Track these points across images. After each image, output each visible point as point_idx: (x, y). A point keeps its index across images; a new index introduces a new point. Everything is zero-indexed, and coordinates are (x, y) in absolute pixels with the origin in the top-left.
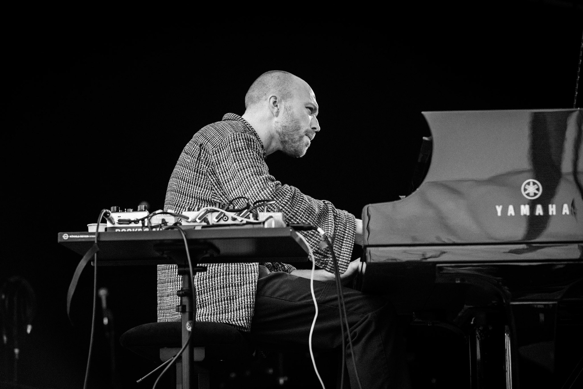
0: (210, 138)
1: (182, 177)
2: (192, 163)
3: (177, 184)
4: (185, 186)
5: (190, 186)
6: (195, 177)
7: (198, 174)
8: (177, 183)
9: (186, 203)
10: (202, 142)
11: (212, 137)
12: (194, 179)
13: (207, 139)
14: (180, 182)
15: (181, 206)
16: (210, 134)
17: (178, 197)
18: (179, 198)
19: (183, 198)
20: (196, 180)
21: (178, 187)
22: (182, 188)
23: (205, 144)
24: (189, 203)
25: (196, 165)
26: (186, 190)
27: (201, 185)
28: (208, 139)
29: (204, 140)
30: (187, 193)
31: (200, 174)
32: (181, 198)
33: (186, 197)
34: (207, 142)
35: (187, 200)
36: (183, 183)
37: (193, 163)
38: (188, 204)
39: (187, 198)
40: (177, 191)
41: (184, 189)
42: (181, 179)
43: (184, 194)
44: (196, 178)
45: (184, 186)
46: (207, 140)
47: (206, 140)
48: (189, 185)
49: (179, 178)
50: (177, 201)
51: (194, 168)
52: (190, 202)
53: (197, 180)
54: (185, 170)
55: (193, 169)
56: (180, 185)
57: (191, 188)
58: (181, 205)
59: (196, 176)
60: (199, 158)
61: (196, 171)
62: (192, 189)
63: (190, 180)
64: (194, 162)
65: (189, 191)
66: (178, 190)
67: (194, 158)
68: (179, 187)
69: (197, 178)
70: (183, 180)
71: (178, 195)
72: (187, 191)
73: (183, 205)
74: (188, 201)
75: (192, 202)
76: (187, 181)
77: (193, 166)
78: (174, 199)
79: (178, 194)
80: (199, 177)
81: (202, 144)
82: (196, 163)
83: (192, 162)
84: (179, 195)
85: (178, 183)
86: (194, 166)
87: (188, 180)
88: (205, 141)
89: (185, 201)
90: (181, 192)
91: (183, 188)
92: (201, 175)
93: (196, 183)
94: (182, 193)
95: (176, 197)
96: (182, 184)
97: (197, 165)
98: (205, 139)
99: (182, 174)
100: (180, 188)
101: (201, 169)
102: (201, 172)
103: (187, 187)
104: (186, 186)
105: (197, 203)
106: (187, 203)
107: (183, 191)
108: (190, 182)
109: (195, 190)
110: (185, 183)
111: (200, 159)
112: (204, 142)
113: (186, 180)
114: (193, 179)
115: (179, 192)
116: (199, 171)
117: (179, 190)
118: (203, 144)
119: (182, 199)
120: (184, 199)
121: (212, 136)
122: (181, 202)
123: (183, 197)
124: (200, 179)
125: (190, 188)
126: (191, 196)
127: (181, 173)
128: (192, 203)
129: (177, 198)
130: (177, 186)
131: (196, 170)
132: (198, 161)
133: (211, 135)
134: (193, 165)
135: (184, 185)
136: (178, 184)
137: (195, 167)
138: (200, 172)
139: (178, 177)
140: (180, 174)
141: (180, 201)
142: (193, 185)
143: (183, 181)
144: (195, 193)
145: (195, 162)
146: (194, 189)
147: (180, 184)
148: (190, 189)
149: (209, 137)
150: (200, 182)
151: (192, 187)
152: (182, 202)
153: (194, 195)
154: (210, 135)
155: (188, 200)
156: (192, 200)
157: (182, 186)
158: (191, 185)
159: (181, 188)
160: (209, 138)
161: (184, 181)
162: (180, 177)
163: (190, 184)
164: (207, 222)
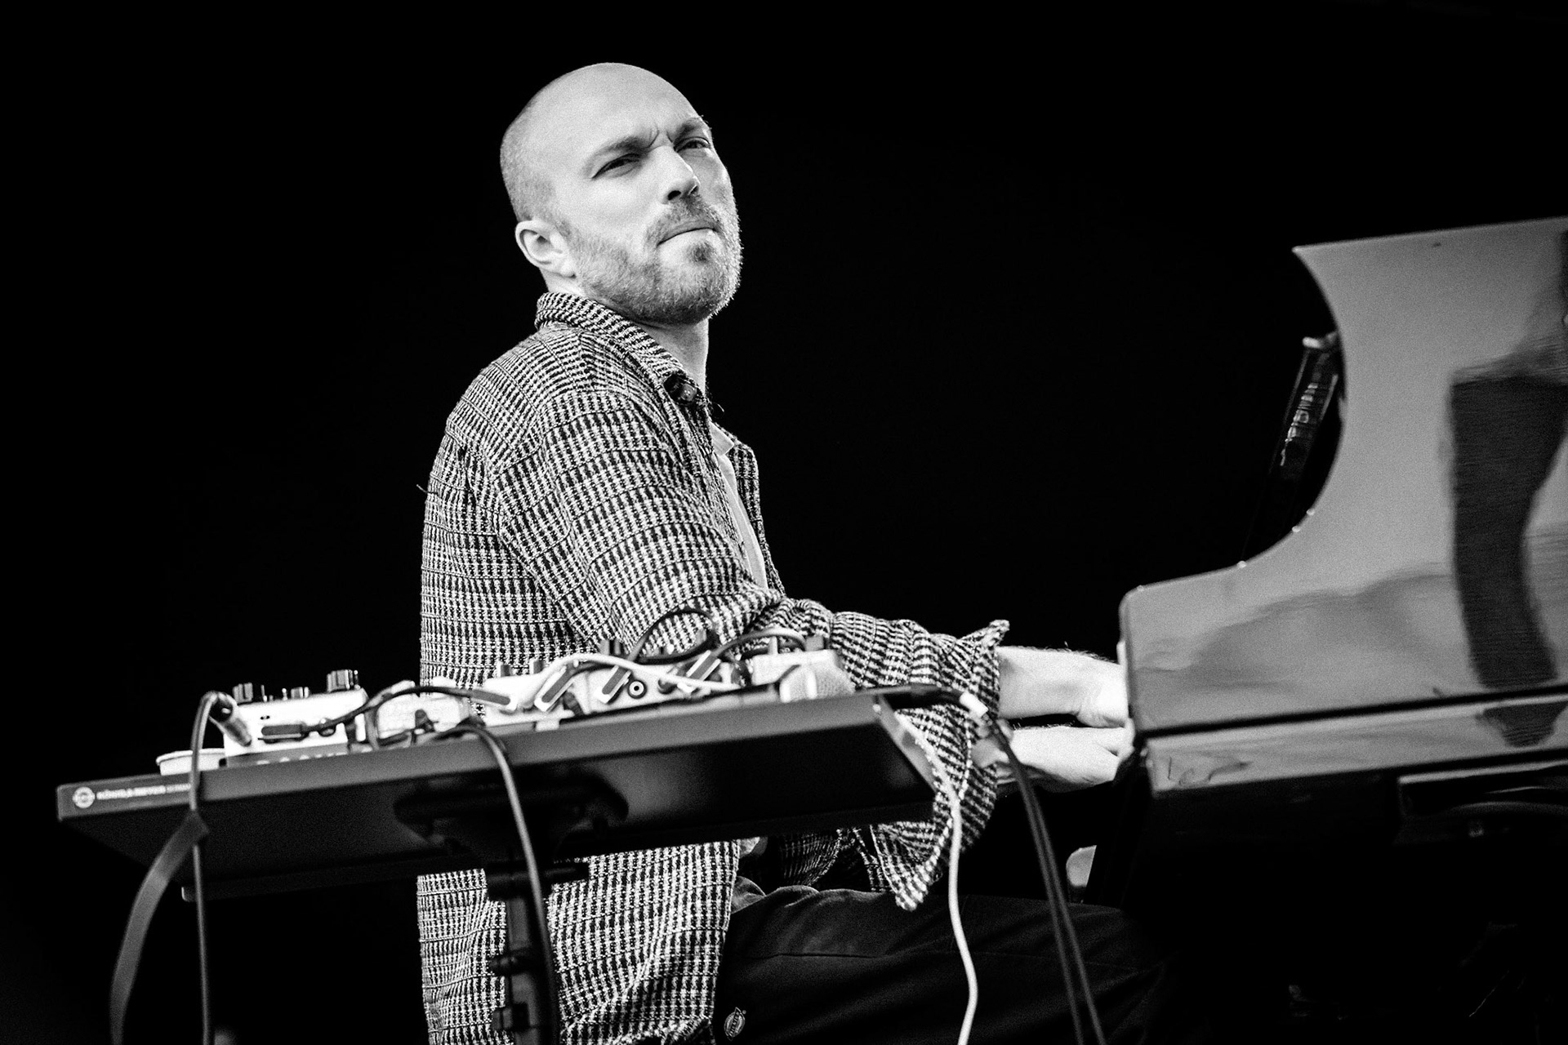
0: (485, 423)
1: (442, 577)
2: (452, 520)
3: (435, 605)
4: (458, 604)
5: (472, 599)
6: (476, 564)
7: (483, 552)
8: (435, 601)
9: (476, 662)
10: (465, 442)
11: (489, 416)
12: (476, 571)
13: (477, 426)
14: (441, 593)
15: (462, 675)
16: (483, 406)
17: (447, 648)
18: (450, 651)
19: (464, 647)
20: (481, 573)
21: (440, 612)
22: (452, 615)
23: (475, 445)
24: (484, 657)
25: (466, 522)
26: (466, 616)
27: (507, 583)
28: (480, 426)
29: (468, 434)
30: (471, 625)
31: (487, 548)
32: (457, 648)
33: (471, 639)
34: (477, 438)
35: (476, 651)
36: (448, 594)
37: (454, 518)
38: (483, 663)
39: (476, 644)
40: (438, 628)
41: (459, 615)
42: (441, 583)
43: (463, 631)
44: (480, 567)
45: (455, 606)
46: (477, 431)
47: (474, 431)
48: (468, 597)
49: (436, 582)
50: (447, 660)
51: (462, 537)
52: (489, 653)
53: (486, 572)
54: (445, 551)
55: (459, 538)
56: (442, 604)
57: (481, 606)
58: (463, 670)
59: (479, 561)
60: (470, 496)
61: (472, 543)
62: (486, 609)
63: (466, 581)
64: (457, 517)
65: (474, 617)
66: (440, 625)
67: (452, 502)
68: (443, 612)
69: (485, 564)
70: (447, 584)
71: (447, 641)
72: (470, 617)
73: (471, 671)
74: (480, 654)
75: (493, 651)
76: (460, 586)
77: (458, 527)
78: (438, 657)
79: (444, 636)
80: (489, 561)
81: (466, 447)
82: (464, 516)
83: (452, 516)
84: (450, 640)
85: (437, 599)
86: (461, 527)
87: (460, 580)
88: (472, 434)
89: (472, 653)
90: (453, 629)
91: (456, 614)
92: (493, 552)
93: (487, 583)
94: (456, 630)
95: (442, 648)
96: (448, 602)
97: (469, 520)
98: (470, 428)
99: (439, 567)
100: (446, 614)
101: (484, 530)
102: (490, 540)
103: (465, 605)
104: (461, 603)
105: (512, 651)
106: (480, 660)
107: (456, 624)
108: (470, 586)
109: (494, 609)
110: (454, 593)
111: (473, 499)
112: (469, 441)
113: (457, 583)
114: (472, 573)
115: (447, 629)
116: (481, 539)
117: (443, 622)
118: (469, 446)
119: (461, 650)
120: (468, 650)
121: (490, 413)
122: (460, 661)
123: (460, 643)
124: (495, 564)
125: (477, 605)
126: (487, 633)
127: (436, 565)
128: (495, 656)
129: (444, 650)
130: (435, 612)
131: (471, 539)
132: (469, 507)
133: (486, 410)
134: (455, 526)
135: (455, 603)
136: (437, 603)
137: (465, 529)
138: (486, 540)
139: (431, 581)
140: (434, 566)
141: (457, 660)
142: (482, 594)
143: (447, 591)
144: (499, 617)
145: (459, 516)
146: (489, 606)
147: (442, 601)
148: (477, 608)
149: (481, 419)
150: (500, 573)
151: (479, 600)
152: (464, 660)
153: (495, 627)
154: (484, 410)
155: (480, 649)
156: (492, 645)
157: (448, 605)
158: (475, 595)
159: (449, 613)
160: (482, 423)
161: (450, 588)
162: (436, 579)
163: (471, 591)
164: (573, 709)
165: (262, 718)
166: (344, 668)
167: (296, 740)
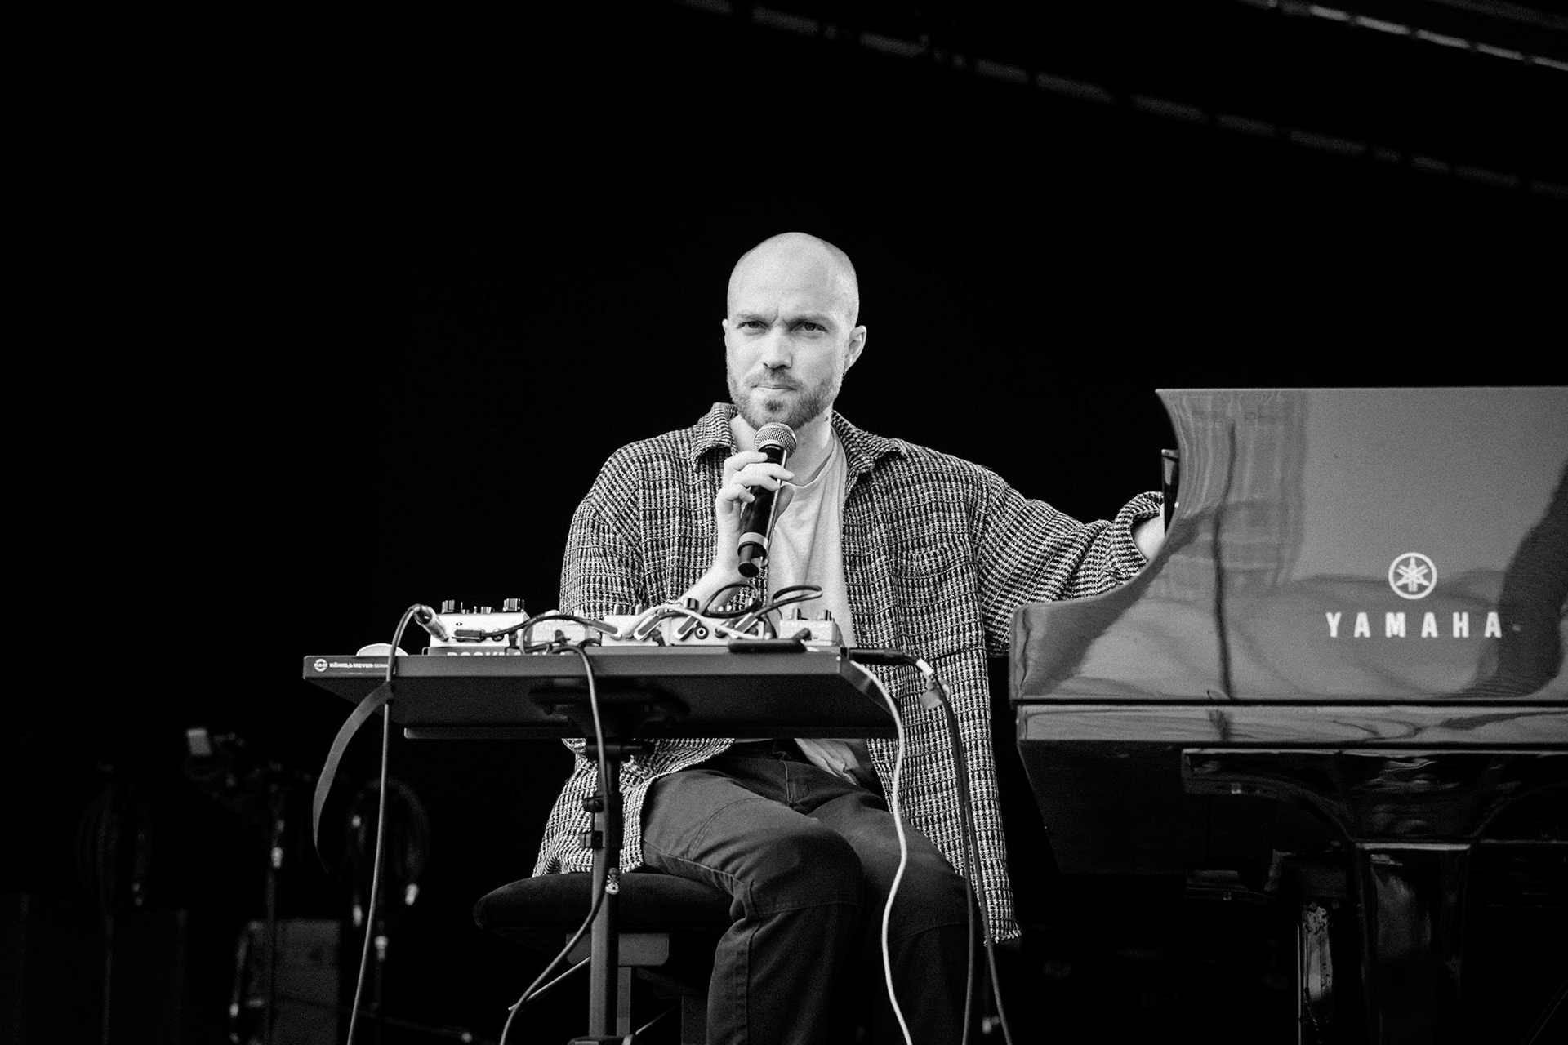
164: (658, 641)
165: (457, 624)
166: (516, 598)
167: (478, 641)
